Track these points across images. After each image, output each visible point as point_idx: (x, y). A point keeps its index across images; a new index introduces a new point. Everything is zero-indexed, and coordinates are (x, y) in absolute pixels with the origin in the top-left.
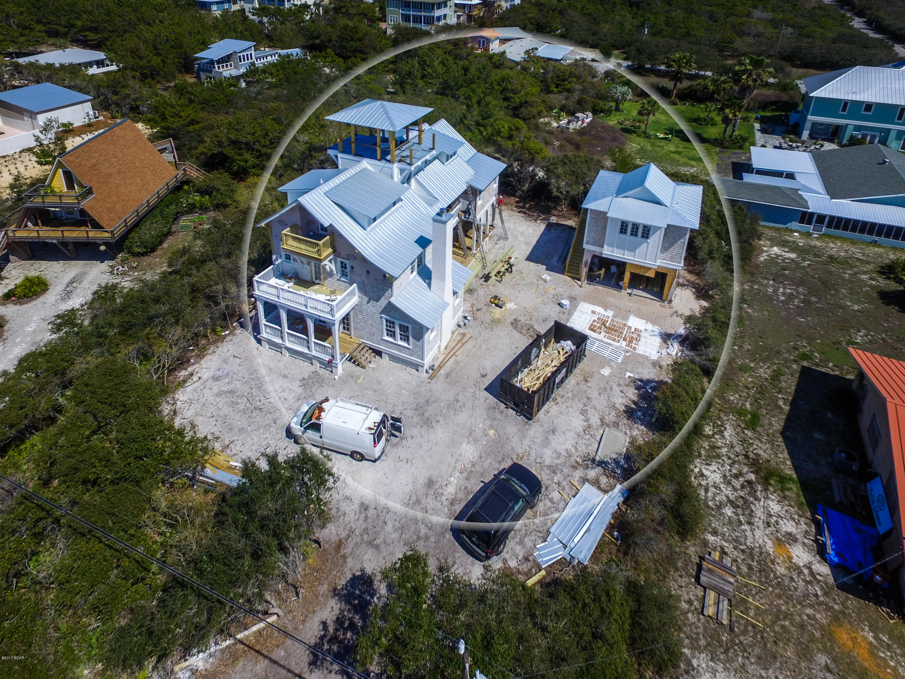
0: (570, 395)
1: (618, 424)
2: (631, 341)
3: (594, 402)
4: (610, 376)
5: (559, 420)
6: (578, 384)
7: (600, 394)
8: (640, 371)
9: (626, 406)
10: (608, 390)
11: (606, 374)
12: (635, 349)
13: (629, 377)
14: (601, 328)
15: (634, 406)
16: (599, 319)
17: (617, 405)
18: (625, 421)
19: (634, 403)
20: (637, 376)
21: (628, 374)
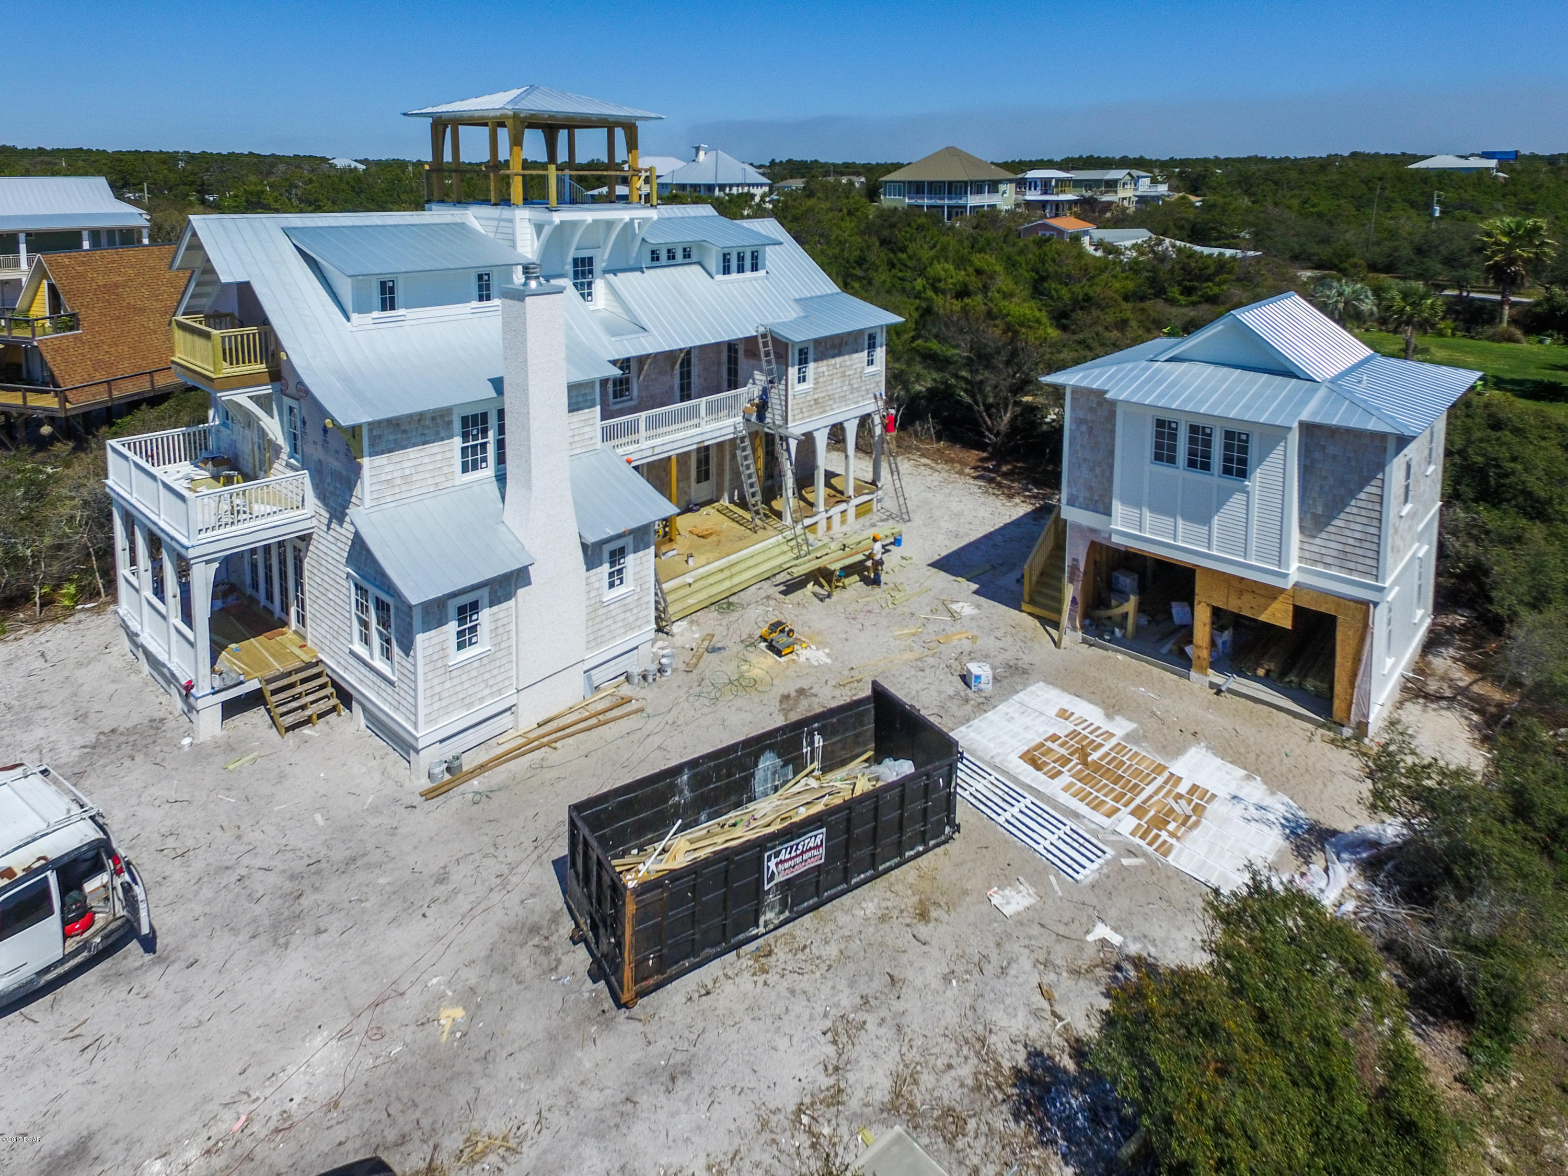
0: (832, 951)
1: (960, 1122)
2: (1160, 822)
3: (910, 1003)
4: (1020, 921)
5: (731, 1035)
6: (883, 919)
7: (946, 979)
8: (1157, 932)
9: (1035, 1055)
10: (989, 969)
11: (1008, 910)
12: (1166, 850)
13: (1104, 942)
14: (1065, 761)
15: (1069, 1064)
16: (1074, 734)
17: (998, 1042)
18: (1001, 1120)
19: (1079, 1051)
20: (1134, 949)
21: (1102, 931)
